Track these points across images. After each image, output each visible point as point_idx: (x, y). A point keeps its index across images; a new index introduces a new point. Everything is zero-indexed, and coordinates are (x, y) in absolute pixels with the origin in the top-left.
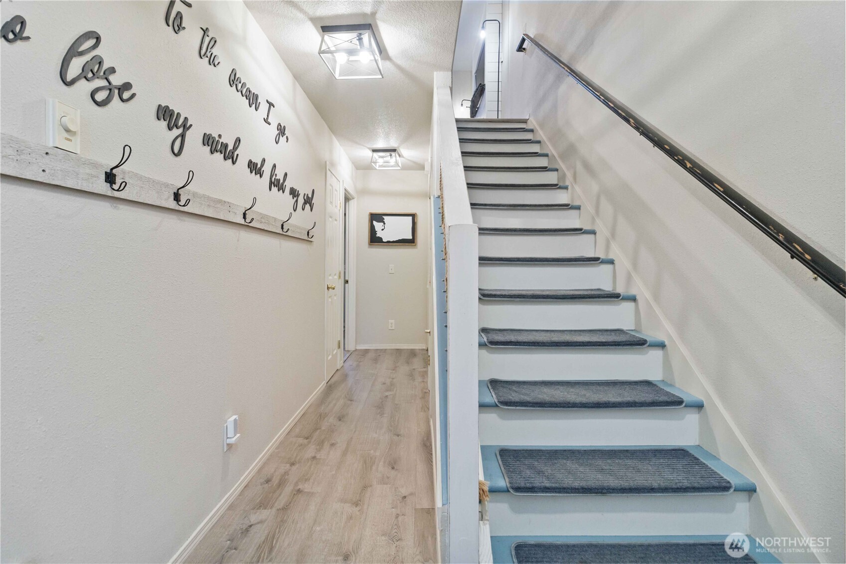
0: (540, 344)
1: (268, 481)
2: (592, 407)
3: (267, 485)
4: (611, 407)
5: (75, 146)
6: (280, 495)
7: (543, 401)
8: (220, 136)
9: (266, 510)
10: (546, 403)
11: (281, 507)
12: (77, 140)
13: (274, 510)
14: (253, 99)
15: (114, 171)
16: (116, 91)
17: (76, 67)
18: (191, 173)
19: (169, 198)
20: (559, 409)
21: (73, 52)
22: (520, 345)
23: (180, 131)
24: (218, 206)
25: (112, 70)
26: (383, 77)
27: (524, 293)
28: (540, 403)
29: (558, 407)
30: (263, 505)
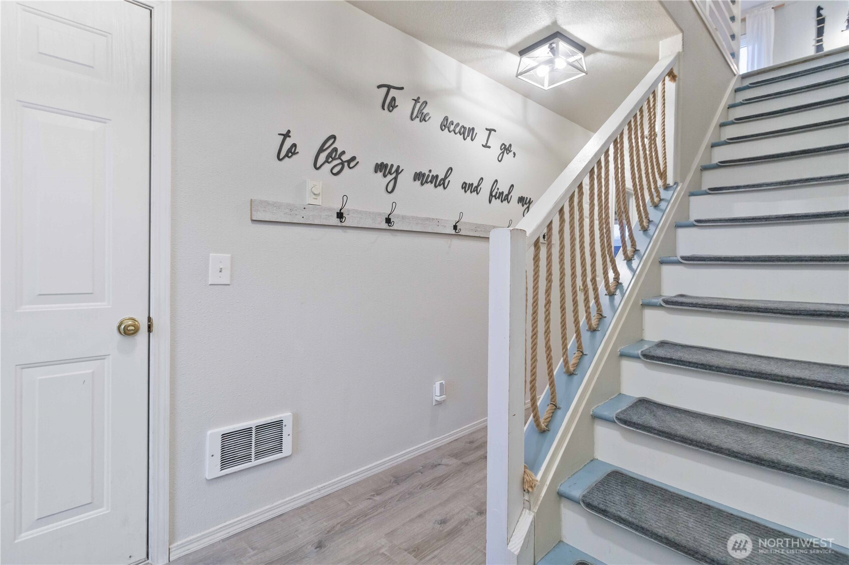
0: (714, 368)
1: (471, 442)
2: (747, 460)
3: (468, 444)
4: (780, 469)
5: (318, 202)
6: (472, 454)
7: (673, 432)
8: (430, 171)
9: (455, 460)
10: (676, 436)
11: (466, 462)
12: (320, 198)
13: (460, 461)
14: (468, 133)
15: (342, 211)
16: (346, 164)
17: (323, 157)
18: (394, 204)
19: (381, 222)
20: (693, 447)
21: (321, 150)
22: (684, 365)
23: (394, 175)
24: (427, 222)
25: (343, 153)
26: (587, 74)
27: (727, 303)
28: (667, 433)
29: (693, 445)
30: (456, 456)
